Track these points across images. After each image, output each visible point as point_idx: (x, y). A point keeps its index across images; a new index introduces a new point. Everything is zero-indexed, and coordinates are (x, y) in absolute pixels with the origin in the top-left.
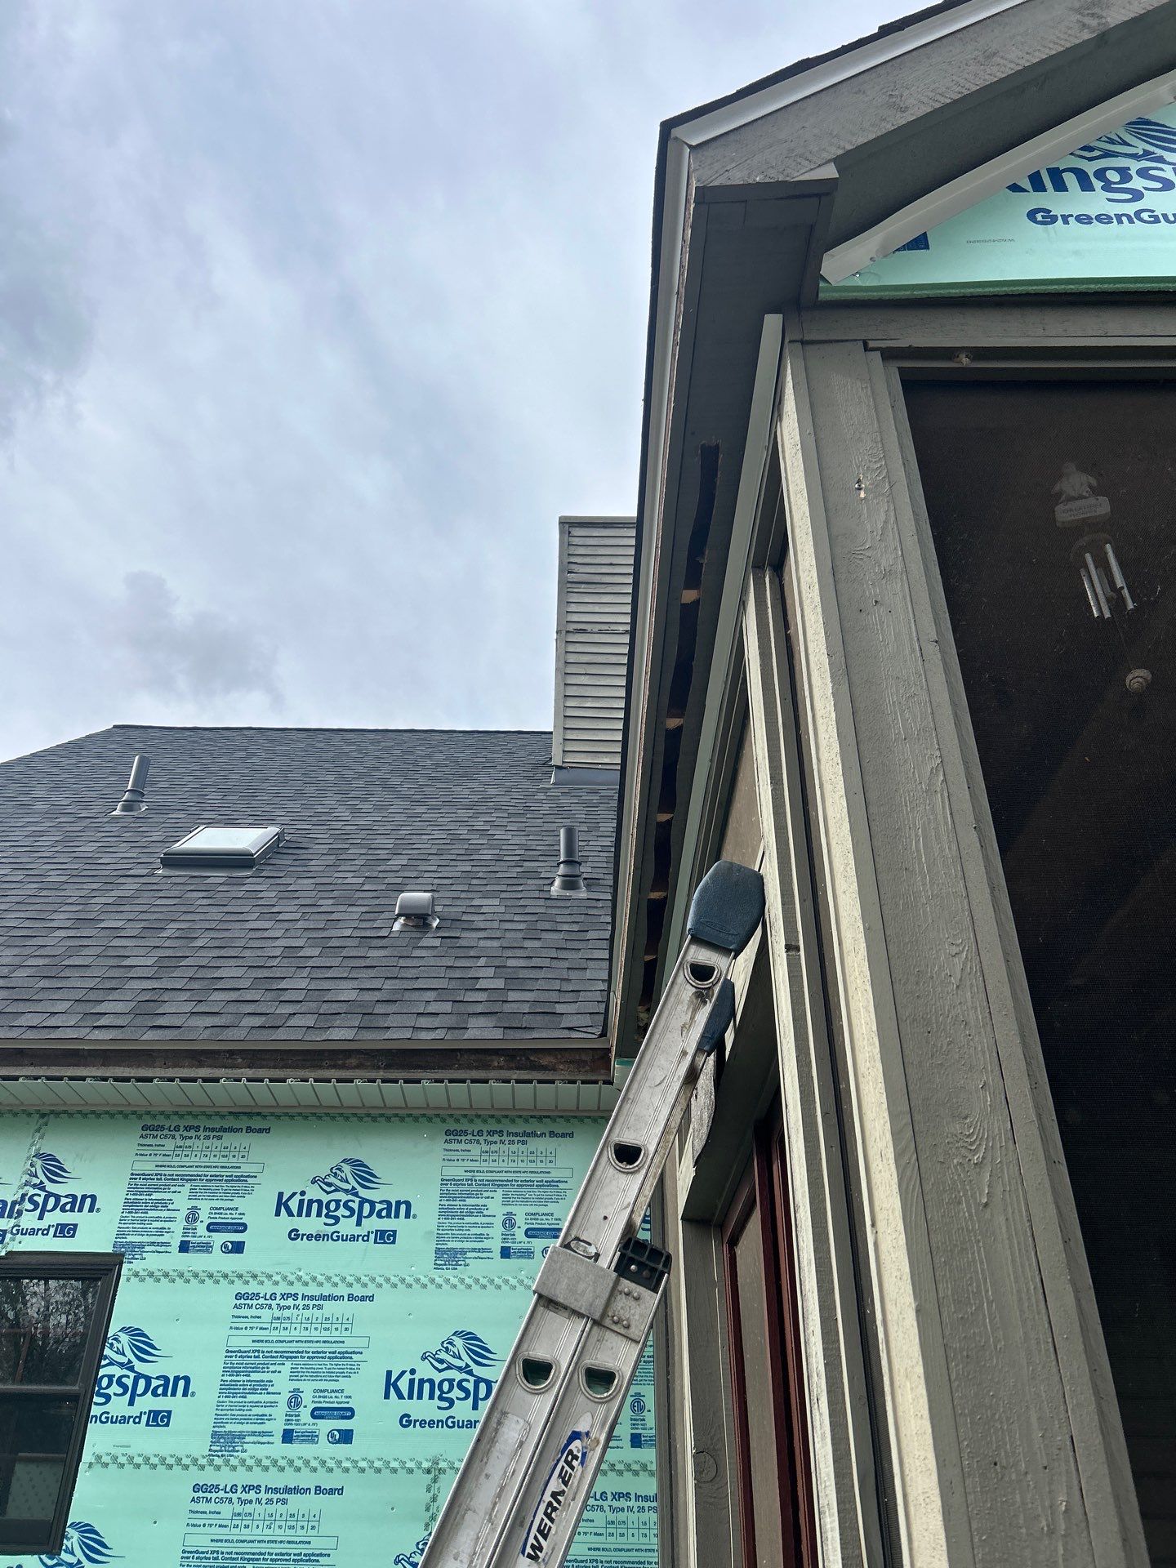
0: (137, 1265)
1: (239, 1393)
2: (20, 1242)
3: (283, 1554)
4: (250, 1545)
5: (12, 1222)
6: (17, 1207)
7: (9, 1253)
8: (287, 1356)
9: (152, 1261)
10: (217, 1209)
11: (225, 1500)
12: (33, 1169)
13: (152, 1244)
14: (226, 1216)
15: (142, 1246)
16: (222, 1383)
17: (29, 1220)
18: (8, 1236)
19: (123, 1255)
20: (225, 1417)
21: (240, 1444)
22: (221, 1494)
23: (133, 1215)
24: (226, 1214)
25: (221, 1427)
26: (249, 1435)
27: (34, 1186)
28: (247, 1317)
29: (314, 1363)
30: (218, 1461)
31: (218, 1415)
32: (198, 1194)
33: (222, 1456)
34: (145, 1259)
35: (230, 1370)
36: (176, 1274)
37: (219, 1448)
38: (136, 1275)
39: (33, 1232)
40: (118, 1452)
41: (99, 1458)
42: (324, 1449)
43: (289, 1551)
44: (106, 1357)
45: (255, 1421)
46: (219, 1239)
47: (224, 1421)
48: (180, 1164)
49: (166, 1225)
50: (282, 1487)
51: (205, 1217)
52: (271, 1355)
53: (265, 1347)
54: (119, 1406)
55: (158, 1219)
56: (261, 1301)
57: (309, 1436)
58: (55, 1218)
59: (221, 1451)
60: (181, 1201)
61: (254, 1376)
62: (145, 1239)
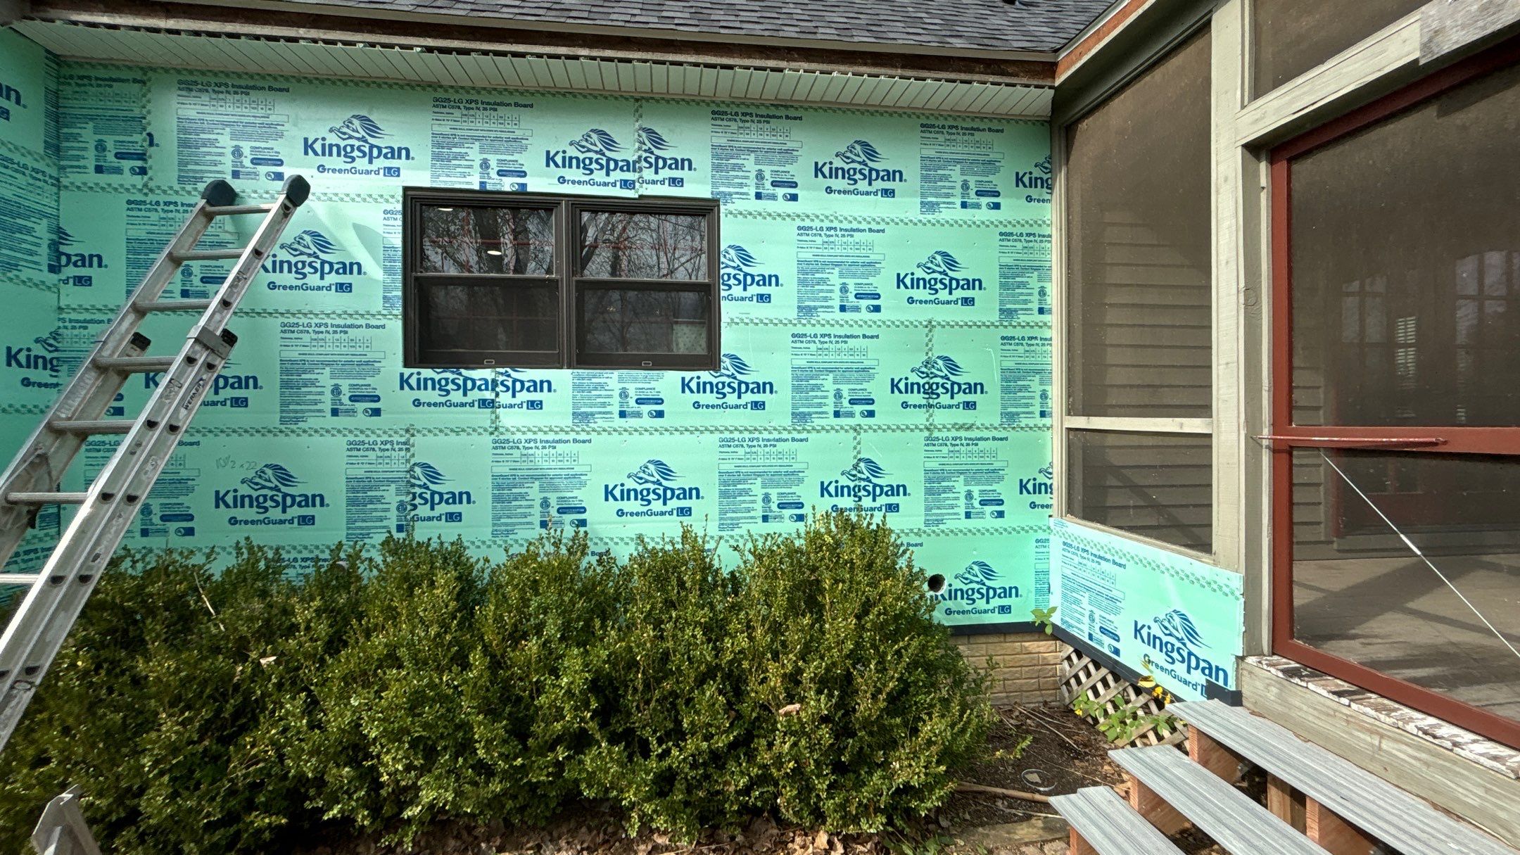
0: (730, 207)
1: (810, 285)
2: (646, 189)
3: (849, 368)
4: (830, 364)
5: (637, 175)
6: (637, 165)
7: (641, 197)
8: (838, 264)
9: (739, 205)
10: (775, 171)
11: (811, 341)
12: (642, 139)
13: (737, 193)
14: (782, 177)
15: (730, 194)
16: (798, 279)
17: (648, 174)
18: (637, 185)
19: (718, 201)
20: (804, 298)
21: (815, 313)
22: (809, 338)
23: (720, 173)
25: (802, 303)
26: (819, 308)
27: (645, 151)
28: (807, 241)
29: (852, 268)
30: (803, 321)
31: (799, 297)
32: (761, 161)
33: (806, 319)
34: (733, 203)
35: (802, 272)
36: (756, 213)
38: (731, 213)
39: (654, 182)
40: (743, 316)
41: (732, 320)
42: (865, 316)
43: (852, 367)
44: (723, 263)
45: (822, 300)
46: (780, 192)
48: (744, 140)
49: (744, 181)
50: (843, 334)
51: (768, 177)
52: (825, 264)
53: (821, 259)
54: (737, 291)
55: (737, 177)
56: (815, 231)
57: (855, 309)
58: (666, 173)
59: (805, 316)
60: (751, 165)
61: (817, 276)
62: (732, 190)
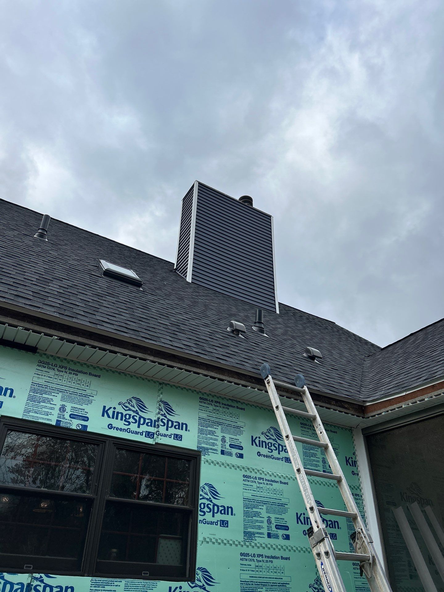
0: (207, 457)
1: (250, 516)
2: (160, 439)
3: (274, 583)
4: (263, 579)
5: (156, 430)
6: (157, 423)
7: (157, 444)
8: (265, 503)
11: (252, 560)
12: (160, 407)
16: (244, 511)
17: (162, 430)
18: (155, 436)
20: (247, 525)
21: (254, 537)
22: (250, 557)
25: (246, 529)
26: (256, 534)
27: (162, 415)
28: (248, 485)
29: (273, 507)
30: (247, 544)
31: (245, 524)
33: (249, 541)
35: (246, 506)
37: (247, 538)
38: (207, 461)
39: (165, 436)
40: (212, 537)
41: (205, 539)
42: (281, 542)
43: (276, 582)
44: (201, 495)
45: (257, 528)
47: (247, 527)
50: (270, 556)
52: (258, 502)
53: (257, 498)
54: (209, 517)
56: (252, 479)
57: (276, 536)
58: (172, 431)
59: (248, 539)
61: (254, 510)
62: (208, 446)
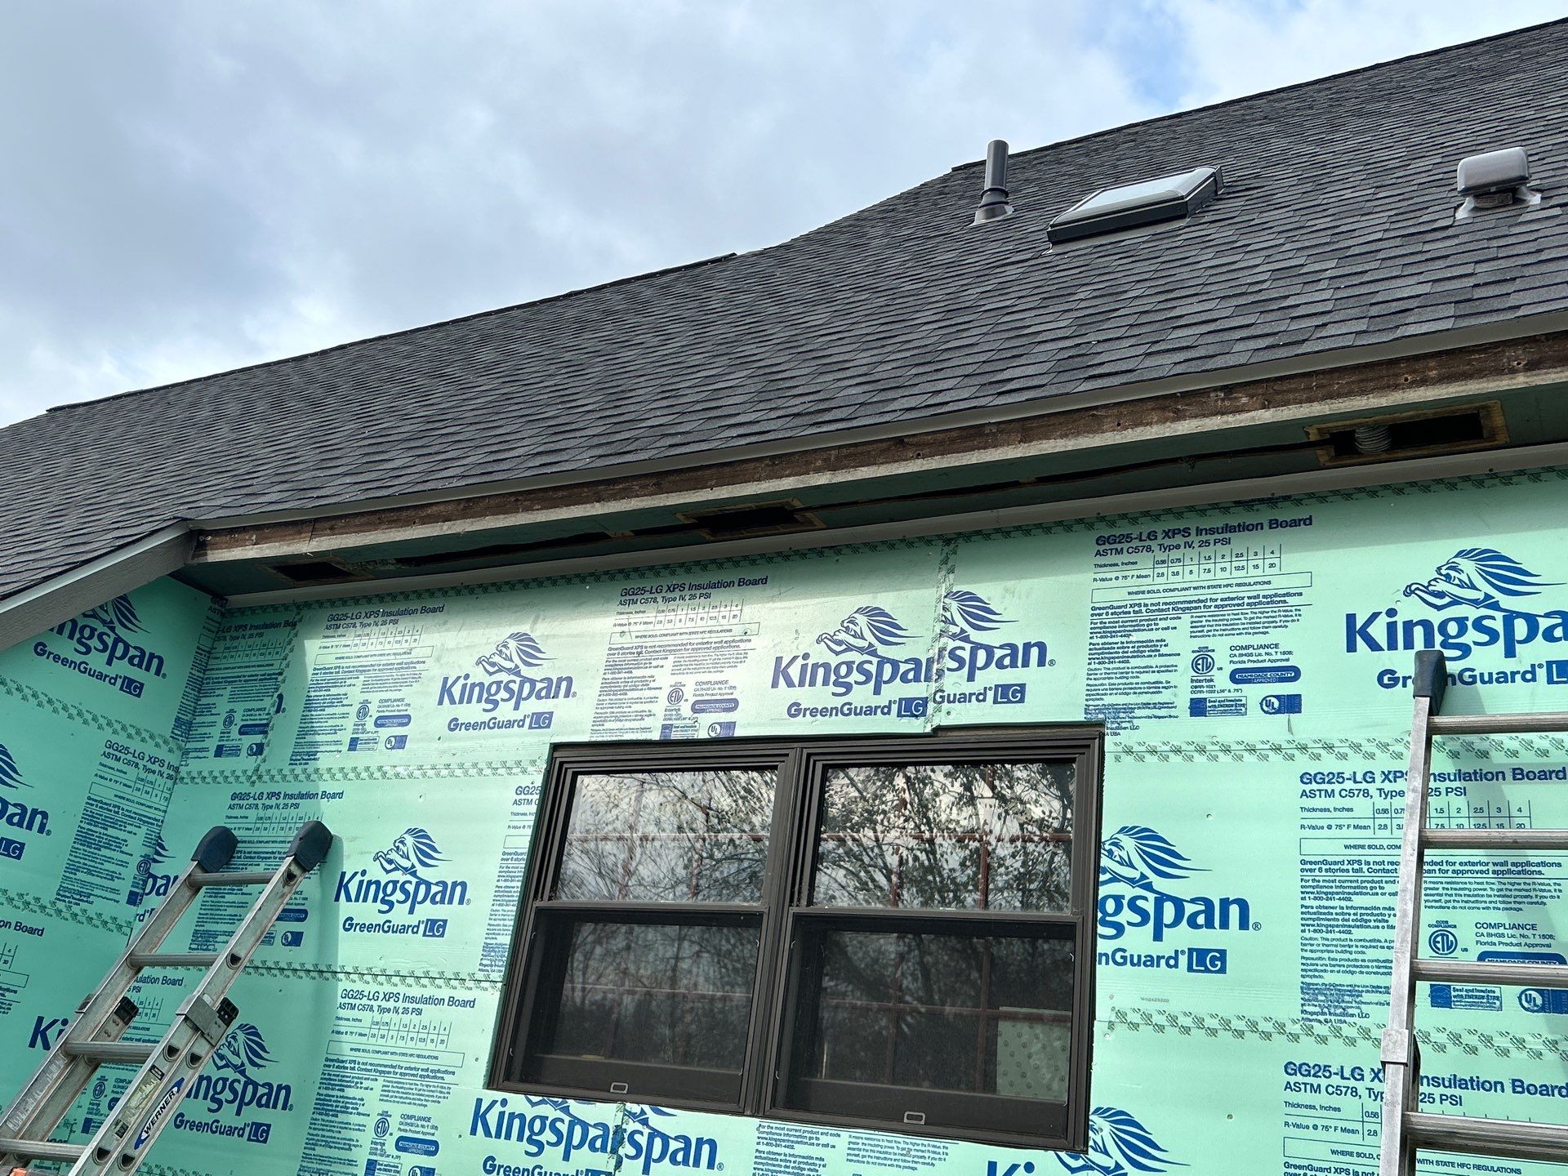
9: (1148, 732)
10: (1242, 648)
13: (1146, 705)
14: (1260, 658)
15: (1129, 709)
19: (1101, 724)
23: (1107, 666)
24: (1260, 655)
32: (1206, 629)
34: (1137, 728)
36: (1192, 748)
46: (1254, 693)
48: (1166, 587)
49: (1163, 677)
51: (1224, 662)
55: (1147, 669)
60: (1180, 640)
